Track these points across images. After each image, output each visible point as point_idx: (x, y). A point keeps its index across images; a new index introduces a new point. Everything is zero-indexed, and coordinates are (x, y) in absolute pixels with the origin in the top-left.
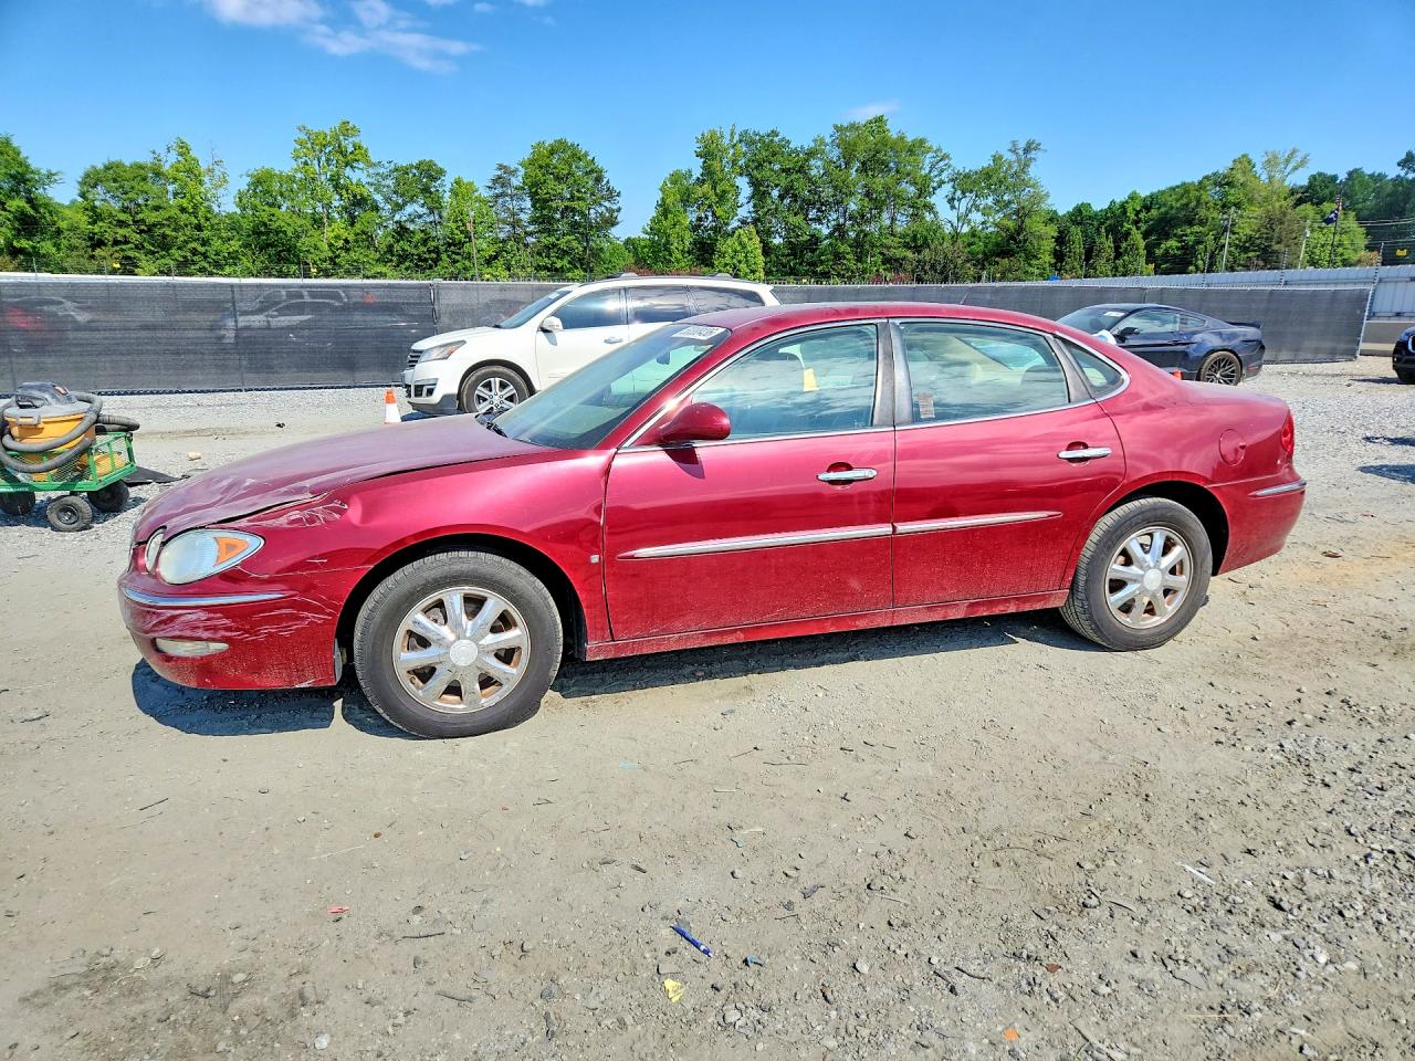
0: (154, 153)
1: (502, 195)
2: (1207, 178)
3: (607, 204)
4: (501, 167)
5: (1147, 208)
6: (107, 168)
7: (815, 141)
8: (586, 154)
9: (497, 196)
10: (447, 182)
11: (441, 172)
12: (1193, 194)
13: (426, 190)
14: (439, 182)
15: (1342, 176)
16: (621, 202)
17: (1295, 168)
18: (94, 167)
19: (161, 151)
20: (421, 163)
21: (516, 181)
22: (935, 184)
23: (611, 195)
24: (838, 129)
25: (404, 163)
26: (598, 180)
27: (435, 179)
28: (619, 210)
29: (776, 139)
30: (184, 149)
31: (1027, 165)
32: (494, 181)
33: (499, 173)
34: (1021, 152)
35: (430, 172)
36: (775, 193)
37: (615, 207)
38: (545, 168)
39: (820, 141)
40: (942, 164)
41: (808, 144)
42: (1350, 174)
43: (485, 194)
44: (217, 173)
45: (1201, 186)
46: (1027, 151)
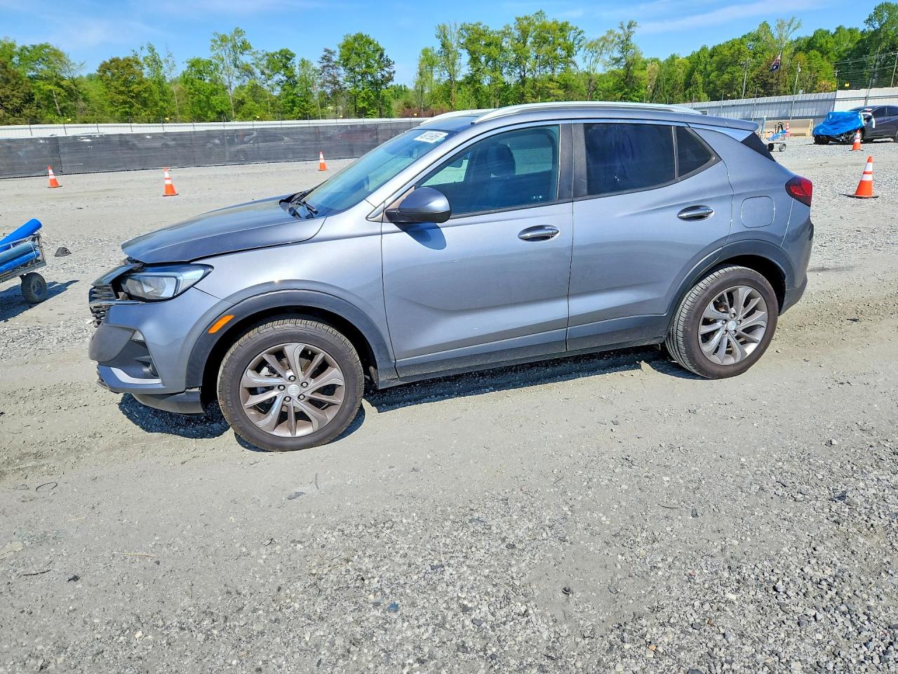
0: (134, 51)
1: (327, 66)
2: (745, 36)
3: (386, 69)
4: (326, 50)
5: (712, 56)
6: (111, 62)
7: (505, 27)
8: (373, 40)
9: (324, 67)
10: (296, 61)
11: (293, 55)
12: (737, 47)
13: (285, 66)
14: (291, 61)
15: (833, 31)
16: (395, 67)
17: (795, 29)
18: (105, 62)
19: (138, 50)
20: (281, 51)
21: (335, 58)
22: (577, 49)
23: (389, 63)
24: (518, 19)
25: (272, 51)
26: (382, 55)
27: (289, 60)
28: (394, 72)
29: (481, 27)
30: (152, 49)
31: (629, 36)
32: (323, 58)
33: (325, 53)
34: (626, 28)
35: (287, 56)
36: (483, 59)
37: (392, 71)
38: (351, 50)
39: (508, 27)
40: (580, 37)
41: (501, 28)
42: (838, 29)
43: (318, 66)
44: (170, 62)
45: (741, 42)
46: (629, 27)
